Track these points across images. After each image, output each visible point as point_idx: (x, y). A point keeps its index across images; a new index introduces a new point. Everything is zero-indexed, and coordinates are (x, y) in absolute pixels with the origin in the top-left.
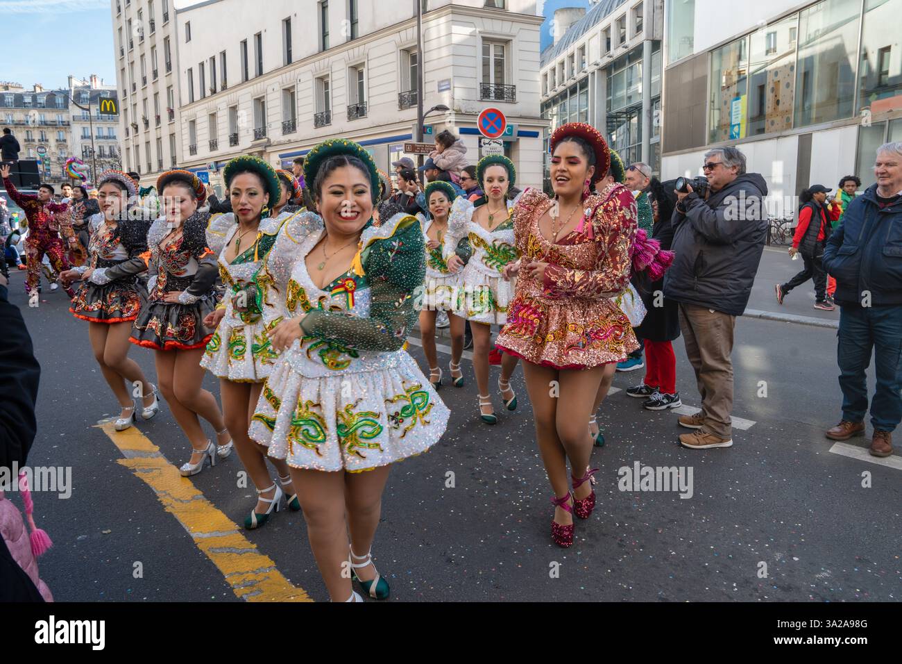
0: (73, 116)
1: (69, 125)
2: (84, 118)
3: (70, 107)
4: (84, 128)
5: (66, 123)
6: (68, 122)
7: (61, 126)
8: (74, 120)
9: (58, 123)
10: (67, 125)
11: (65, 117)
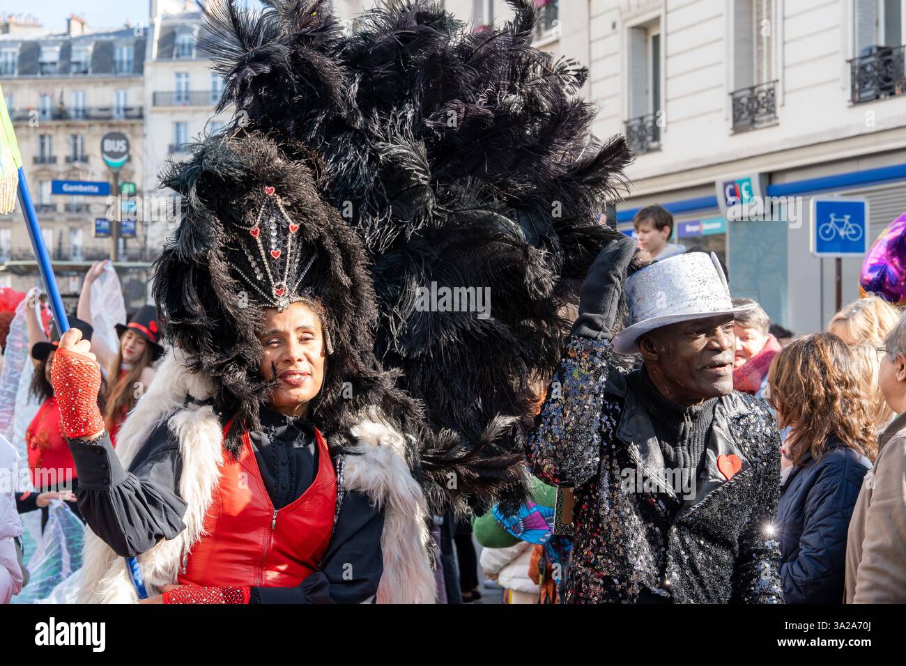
0: (155, 95)
1: (141, 117)
2: (179, 98)
3: (148, 70)
4: (178, 125)
5: (135, 113)
6: (141, 109)
7: (123, 121)
8: (154, 103)
9: (114, 113)
10: (137, 116)
11: (133, 96)
